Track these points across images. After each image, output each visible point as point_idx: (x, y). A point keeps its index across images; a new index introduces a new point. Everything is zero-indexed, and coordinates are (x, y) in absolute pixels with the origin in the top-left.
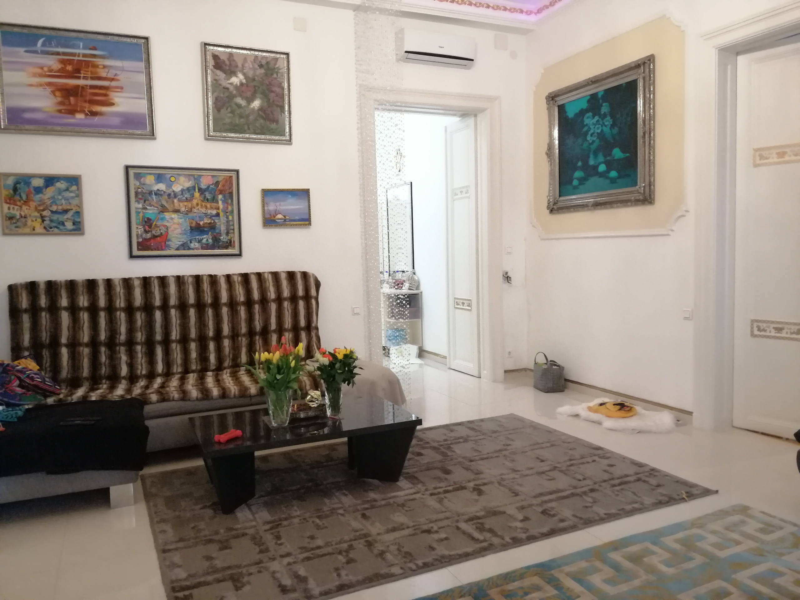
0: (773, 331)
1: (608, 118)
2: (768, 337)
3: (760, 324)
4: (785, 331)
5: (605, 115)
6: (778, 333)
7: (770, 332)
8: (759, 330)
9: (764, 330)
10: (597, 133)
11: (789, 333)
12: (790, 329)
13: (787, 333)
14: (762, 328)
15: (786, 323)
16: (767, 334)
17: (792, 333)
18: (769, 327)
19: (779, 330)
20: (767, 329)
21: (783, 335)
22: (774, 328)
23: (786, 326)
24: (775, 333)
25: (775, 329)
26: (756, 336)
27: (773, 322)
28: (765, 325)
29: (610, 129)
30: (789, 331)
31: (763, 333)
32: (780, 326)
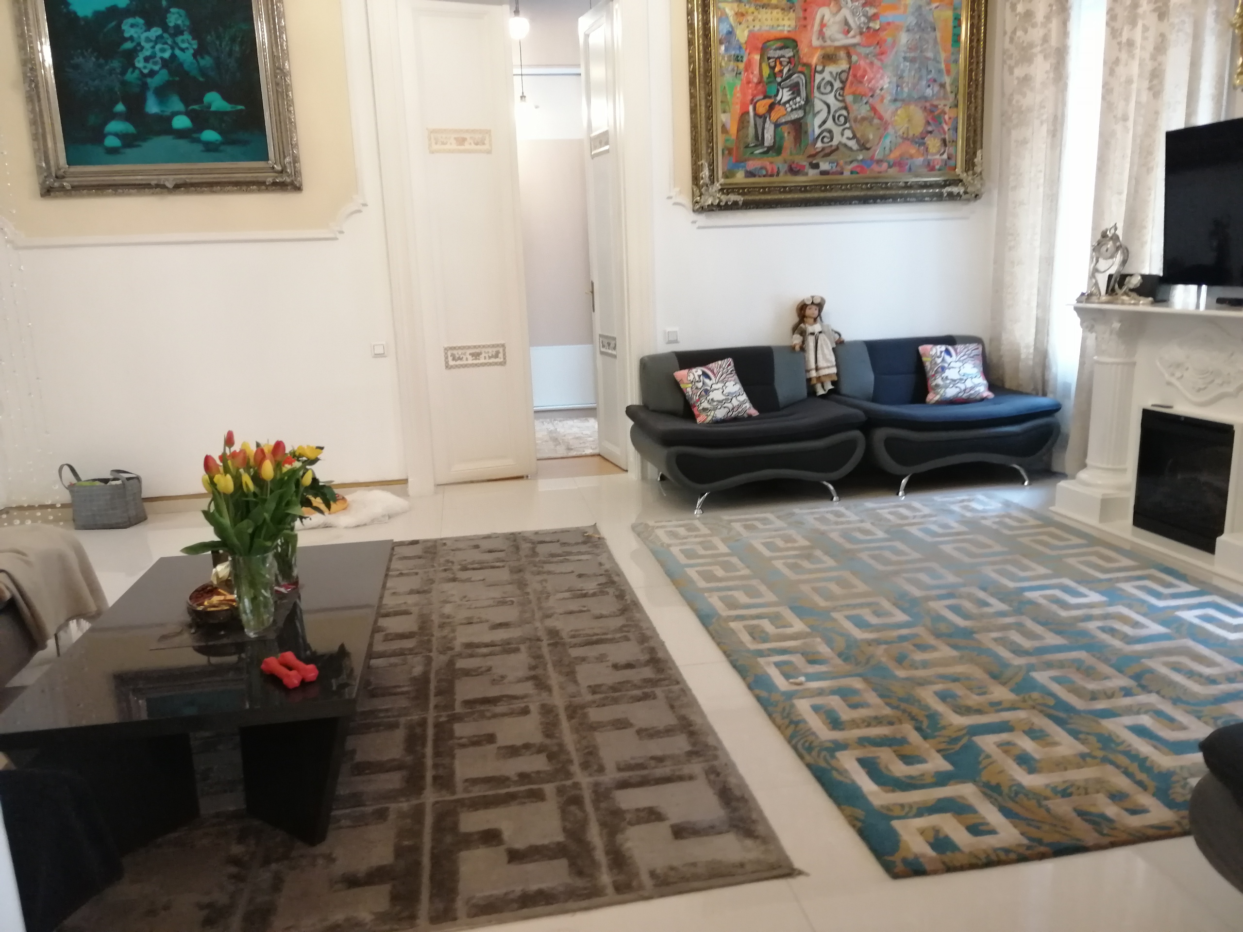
0: (470, 357)
1: (187, 36)
2: (466, 366)
3: (455, 352)
4: (482, 356)
5: (178, 31)
6: (476, 359)
7: (467, 359)
8: (454, 359)
9: (460, 359)
10: (162, 58)
11: (487, 357)
12: (488, 352)
13: (485, 358)
14: (457, 356)
15: (484, 346)
16: (464, 362)
17: (490, 358)
18: (465, 354)
19: (476, 355)
20: (463, 356)
21: (482, 361)
22: (470, 354)
23: (483, 350)
24: (473, 360)
25: (472, 355)
26: (452, 367)
27: (469, 347)
28: (460, 352)
29: (195, 55)
30: (487, 355)
31: (459, 362)
32: (478, 351)
